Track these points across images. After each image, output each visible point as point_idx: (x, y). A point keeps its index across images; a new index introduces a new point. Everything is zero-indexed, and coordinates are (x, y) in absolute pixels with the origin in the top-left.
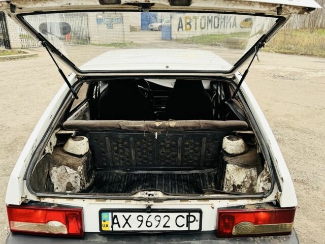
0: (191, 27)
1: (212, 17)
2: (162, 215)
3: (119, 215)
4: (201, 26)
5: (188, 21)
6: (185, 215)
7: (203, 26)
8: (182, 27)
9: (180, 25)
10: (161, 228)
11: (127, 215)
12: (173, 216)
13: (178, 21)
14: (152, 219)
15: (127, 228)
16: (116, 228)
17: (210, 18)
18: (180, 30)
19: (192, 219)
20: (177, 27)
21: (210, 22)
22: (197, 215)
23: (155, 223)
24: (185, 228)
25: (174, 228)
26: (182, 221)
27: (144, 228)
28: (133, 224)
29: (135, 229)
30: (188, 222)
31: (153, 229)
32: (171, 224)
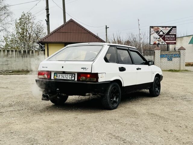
2: (66, 75)
3: (58, 74)
6: (71, 75)
10: (66, 79)
11: (59, 74)
12: (69, 75)
15: (59, 78)
16: (57, 78)
19: (73, 76)
23: (65, 77)
24: (71, 79)
25: (69, 79)
26: (70, 77)
27: (62, 78)
28: (60, 77)
29: (61, 78)
30: (72, 77)
31: (64, 78)
32: (68, 77)
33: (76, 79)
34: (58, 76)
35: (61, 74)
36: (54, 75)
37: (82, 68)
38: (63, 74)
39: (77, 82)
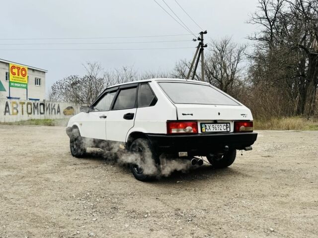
0: (18, 112)
1: (38, 104)
2: (219, 125)
3: (207, 125)
4: (27, 111)
5: (15, 106)
6: (225, 124)
7: (30, 111)
8: (9, 112)
9: (7, 110)
10: (219, 131)
11: (209, 125)
12: (222, 125)
13: (5, 106)
14: (216, 127)
15: (210, 131)
16: (207, 131)
17: (36, 104)
18: (7, 114)
20: (4, 110)
21: (36, 108)
22: (228, 124)
23: (218, 128)
24: (226, 130)
25: (223, 130)
26: (225, 127)
27: (214, 131)
28: (211, 129)
29: (212, 131)
30: (227, 128)
31: (217, 131)
32: (222, 129)
33: (232, 130)
34: (208, 128)
35: (212, 125)
36: (201, 128)
37: (242, 115)
38: (215, 125)
39: (234, 134)
